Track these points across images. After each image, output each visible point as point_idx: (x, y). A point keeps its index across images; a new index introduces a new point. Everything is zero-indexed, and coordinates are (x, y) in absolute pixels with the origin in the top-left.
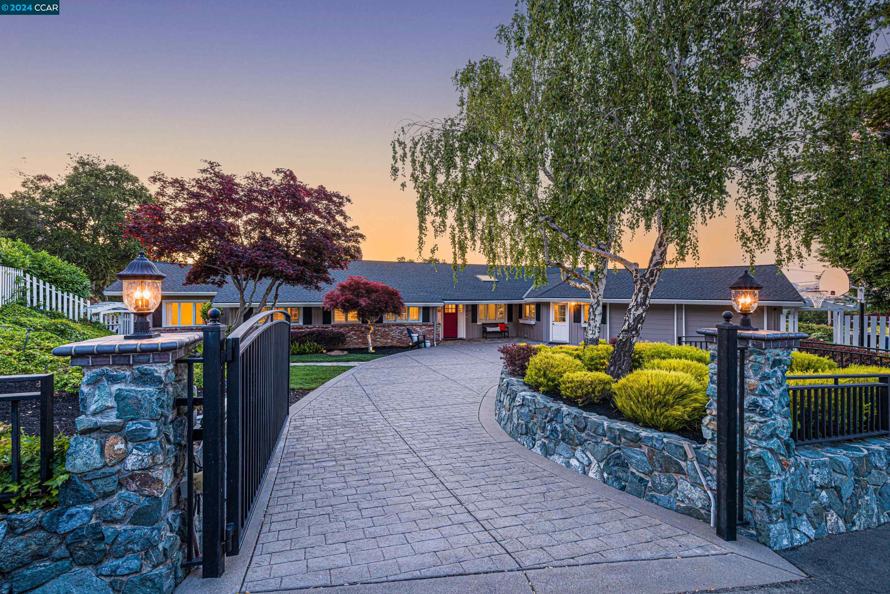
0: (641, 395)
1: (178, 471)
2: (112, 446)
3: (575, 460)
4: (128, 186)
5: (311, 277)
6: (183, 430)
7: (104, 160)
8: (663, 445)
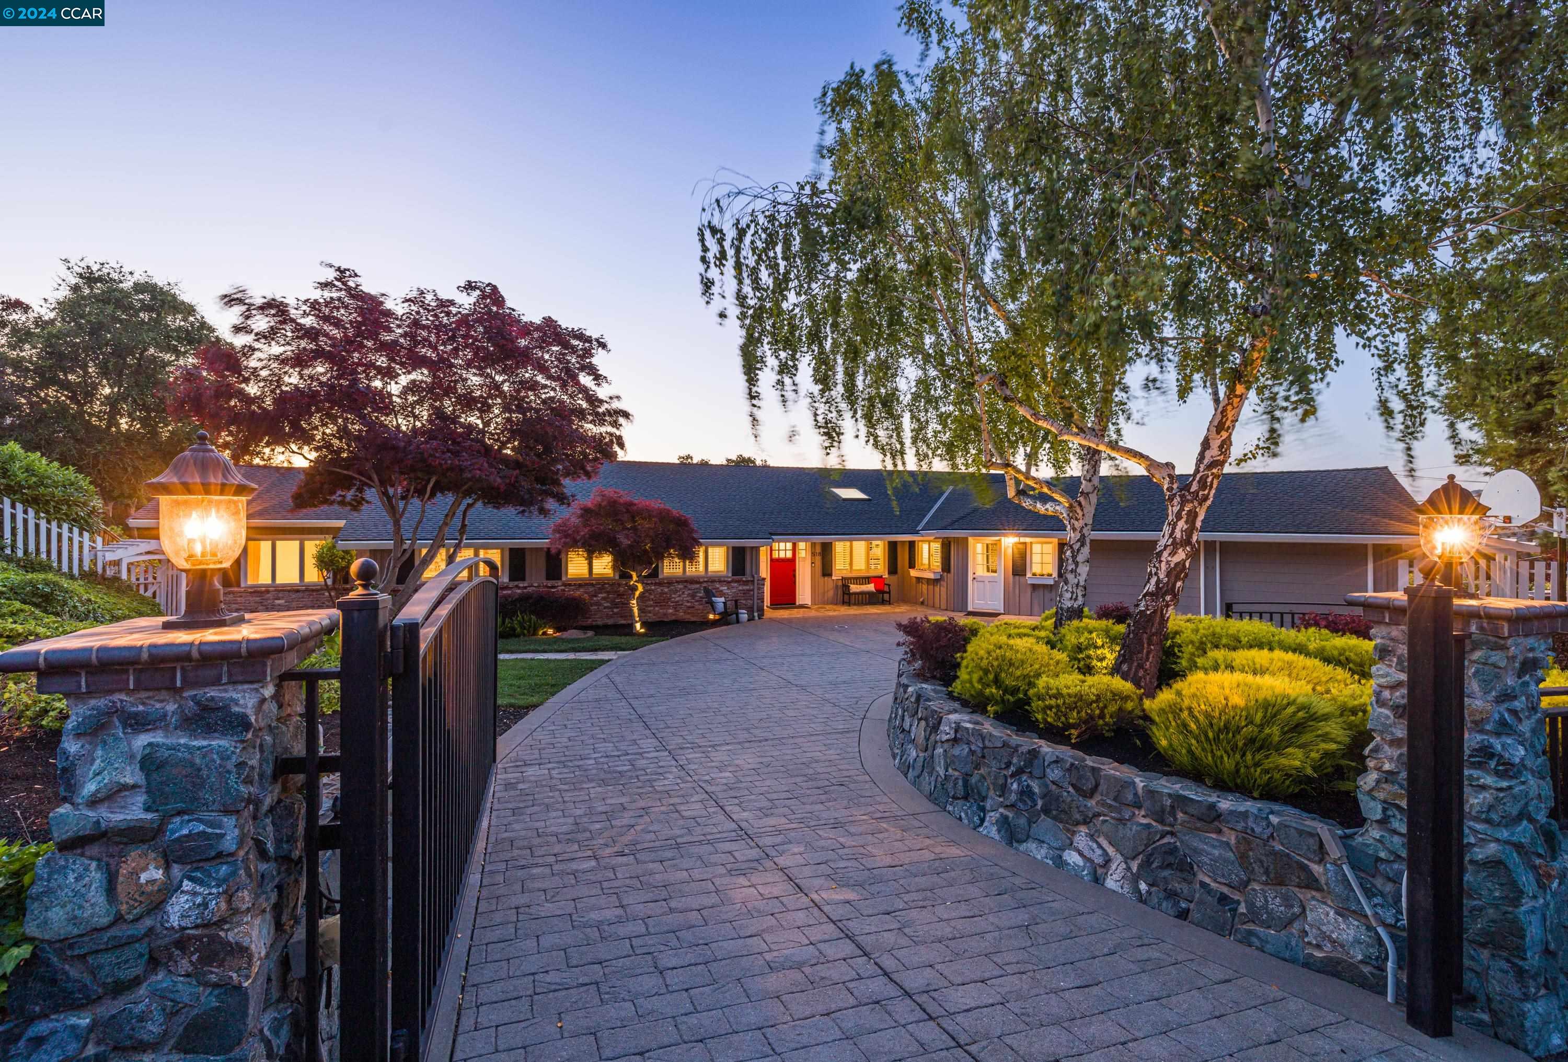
0: (1211, 725)
1: (284, 918)
2: (135, 874)
3: (1074, 853)
4: (175, 321)
5: (529, 492)
6: (294, 826)
7: (131, 273)
8: (1270, 829)
